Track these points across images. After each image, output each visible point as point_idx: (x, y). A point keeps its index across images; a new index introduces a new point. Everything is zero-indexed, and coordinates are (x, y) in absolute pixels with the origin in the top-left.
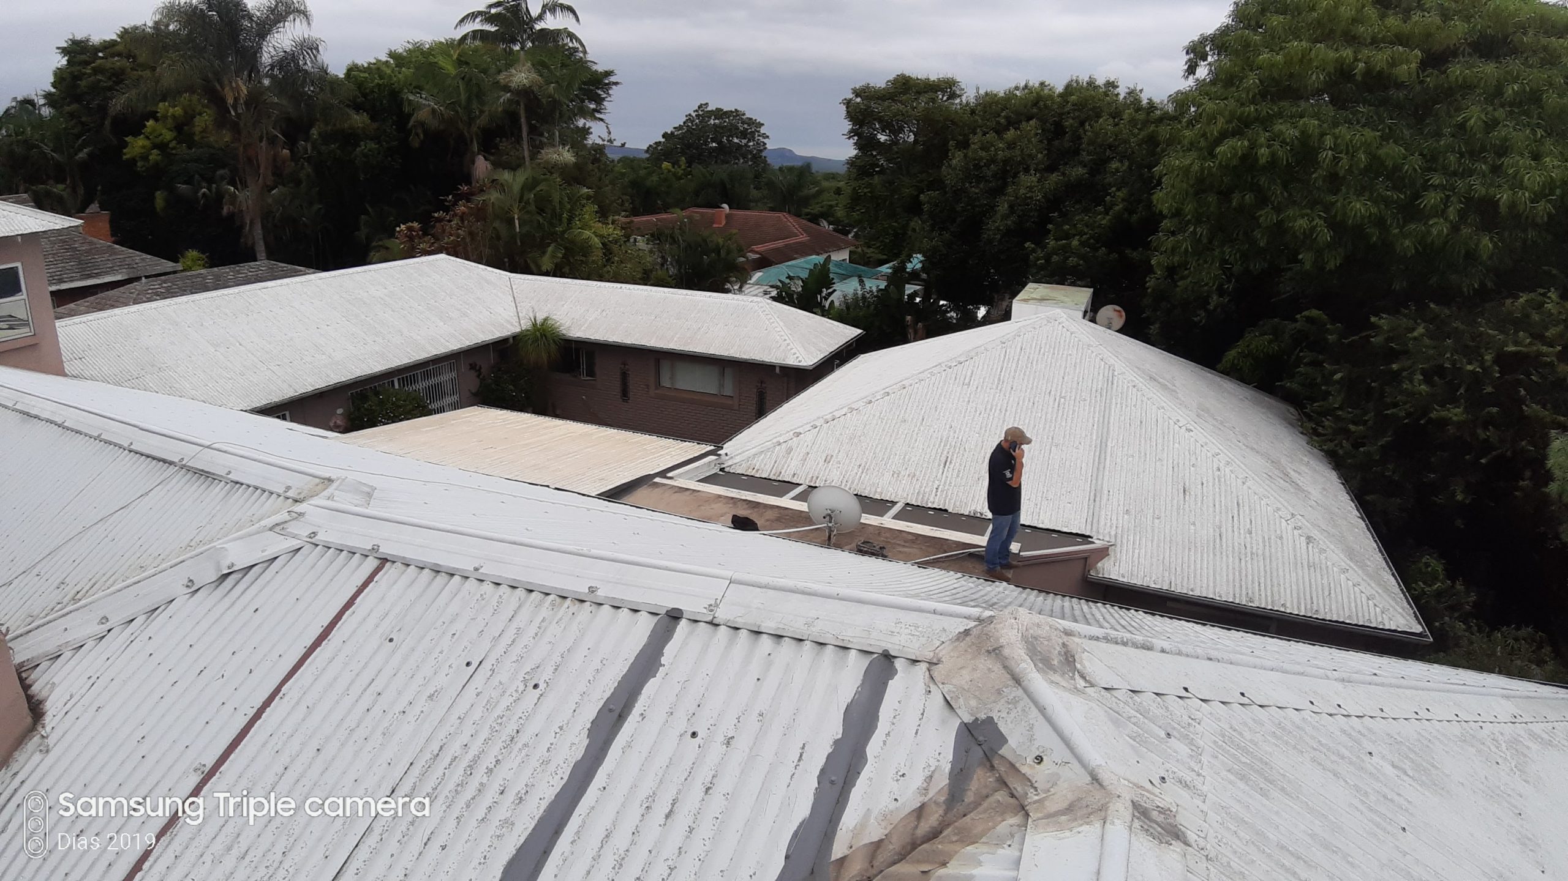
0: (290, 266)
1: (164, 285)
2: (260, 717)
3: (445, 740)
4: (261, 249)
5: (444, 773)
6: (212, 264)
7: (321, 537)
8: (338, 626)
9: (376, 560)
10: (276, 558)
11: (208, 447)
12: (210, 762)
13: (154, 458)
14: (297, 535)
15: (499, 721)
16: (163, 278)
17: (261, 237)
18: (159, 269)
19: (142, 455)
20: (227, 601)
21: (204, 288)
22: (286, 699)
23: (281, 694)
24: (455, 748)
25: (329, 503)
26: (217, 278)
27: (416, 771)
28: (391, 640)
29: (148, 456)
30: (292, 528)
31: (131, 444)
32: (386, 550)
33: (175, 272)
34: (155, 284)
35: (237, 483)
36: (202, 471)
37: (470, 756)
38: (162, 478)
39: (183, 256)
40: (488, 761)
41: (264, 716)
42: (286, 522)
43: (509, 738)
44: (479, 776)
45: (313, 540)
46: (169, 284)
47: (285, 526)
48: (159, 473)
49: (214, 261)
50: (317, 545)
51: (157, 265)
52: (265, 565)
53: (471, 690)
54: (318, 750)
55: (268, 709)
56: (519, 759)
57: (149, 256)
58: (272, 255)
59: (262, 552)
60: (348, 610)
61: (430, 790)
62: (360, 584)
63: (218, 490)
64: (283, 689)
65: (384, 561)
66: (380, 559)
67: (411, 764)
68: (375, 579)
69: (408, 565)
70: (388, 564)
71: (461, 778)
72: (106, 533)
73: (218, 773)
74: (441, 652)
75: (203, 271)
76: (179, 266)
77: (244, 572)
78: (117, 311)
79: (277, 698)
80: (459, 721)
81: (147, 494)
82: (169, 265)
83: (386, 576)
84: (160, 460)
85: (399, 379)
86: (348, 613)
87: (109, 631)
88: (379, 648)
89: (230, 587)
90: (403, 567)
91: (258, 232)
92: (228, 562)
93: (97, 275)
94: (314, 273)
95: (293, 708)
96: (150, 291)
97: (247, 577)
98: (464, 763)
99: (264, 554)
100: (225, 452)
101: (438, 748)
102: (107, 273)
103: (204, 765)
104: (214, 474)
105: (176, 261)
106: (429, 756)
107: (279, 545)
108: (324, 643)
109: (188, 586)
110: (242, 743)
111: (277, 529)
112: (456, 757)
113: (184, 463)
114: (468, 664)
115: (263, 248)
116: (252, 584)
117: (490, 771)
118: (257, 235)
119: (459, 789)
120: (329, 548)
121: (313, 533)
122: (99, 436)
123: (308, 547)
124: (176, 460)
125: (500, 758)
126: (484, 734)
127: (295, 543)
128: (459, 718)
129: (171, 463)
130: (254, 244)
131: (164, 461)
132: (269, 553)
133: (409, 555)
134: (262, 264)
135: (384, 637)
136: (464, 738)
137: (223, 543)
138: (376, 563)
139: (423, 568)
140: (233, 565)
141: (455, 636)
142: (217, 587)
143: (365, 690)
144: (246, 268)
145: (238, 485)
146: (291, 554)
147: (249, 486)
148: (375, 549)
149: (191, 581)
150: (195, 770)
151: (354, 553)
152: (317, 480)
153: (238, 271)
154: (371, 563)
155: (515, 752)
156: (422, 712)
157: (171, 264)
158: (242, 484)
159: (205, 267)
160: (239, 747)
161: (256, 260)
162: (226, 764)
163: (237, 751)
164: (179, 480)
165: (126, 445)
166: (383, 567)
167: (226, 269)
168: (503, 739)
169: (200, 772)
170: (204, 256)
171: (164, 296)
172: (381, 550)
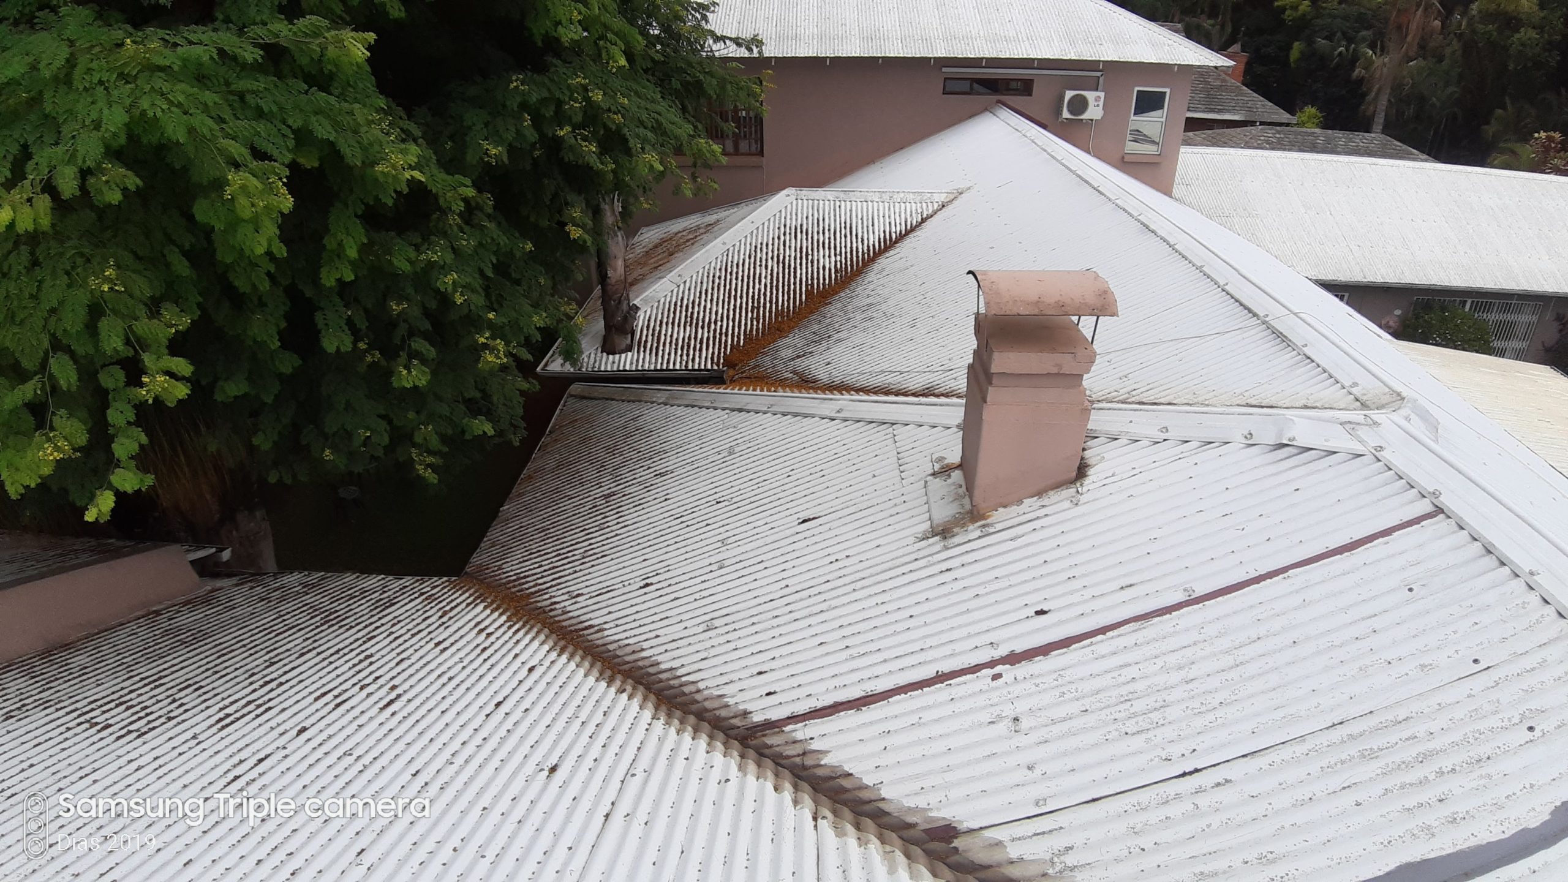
0: (1405, 147)
1: (1278, 136)
2: (1258, 583)
3: (1414, 714)
4: (1379, 120)
5: (1397, 743)
6: (1326, 125)
7: (1385, 455)
8: (1366, 546)
9: (1431, 505)
10: (1335, 453)
11: (1295, 314)
12: (1200, 591)
13: (1241, 304)
14: (1364, 441)
15: (1477, 735)
16: (1278, 128)
17: (1384, 108)
18: (1275, 118)
19: (1233, 298)
20: (1273, 469)
21: (1313, 148)
22: (1289, 581)
23: (1286, 575)
24: (1420, 728)
25: (1404, 423)
26: (1328, 141)
27: (1372, 722)
28: (1410, 590)
29: (1237, 301)
30: (1363, 432)
31: (1227, 284)
32: (1445, 500)
33: (1288, 125)
34: (1270, 132)
35: (1309, 358)
36: (1281, 333)
37: (1431, 746)
38: (1240, 326)
39: (1301, 109)
40: (1447, 764)
41: (1263, 583)
42: (1359, 424)
43: (1476, 757)
44: (1428, 770)
45: (1377, 454)
46: (1282, 136)
47: (1357, 427)
48: (1241, 320)
49: (1330, 122)
50: (1379, 460)
51: (1276, 114)
52: (1325, 453)
53: (1466, 686)
54: (1295, 642)
55: (1269, 580)
56: (1474, 784)
57: (1271, 104)
58: (1387, 130)
59: (1326, 440)
60: (1382, 537)
61: (1376, 748)
62: (1405, 520)
63: (1288, 356)
64: (1290, 571)
65: (1439, 510)
66: (1437, 507)
67: (1371, 712)
68: (1423, 523)
69: (1462, 528)
70: (1442, 516)
71: (1410, 759)
72: (1177, 352)
73: (1201, 605)
74: (1455, 632)
75: (1318, 130)
76: (1294, 120)
77: (1301, 450)
78: (1232, 151)
79: (1281, 576)
80: (1438, 707)
81: (1224, 333)
82: (1284, 116)
83: (1435, 527)
84: (1246, 308)
85: (1473, 302)
86: (1381, 540)
87: (1165, 440)
88: (1394, 590)
89: (1283, 456)
90: (1456, 528)
91: (1383, 102)
92: (1290, 435)
93: (1219, 111)
94: (1426, 161)
95: (1292, 592)
96: (1262, 138)
97: (1301, 455)
98: (1421, 748)
99: (1326, 444)
100: (1309, 325)
101: (1405, 717)
102: (1228, 111)
103: (1194, 591)
104: (1290, 341)
105: (1292, 113)
106: (1391, 717)
107: (1343, 442)
108: (1346, 554)
109: (1246, 437)
110: (1233, 594)
111: (1348, 426)
112: (1416, 737)
113: (1267, 319)
114: (1476, 661)
115: (1382, 121)
116: (1305, 464)
117: (1441, 773)
118: (1380, 106)
119: (1403, 766)
120: (1391, 469)
121: (1381, 447)
122: (1202, 267)
123: (1369, 458)
124: (1261, 314)
125: (1457, 768)
126: (1456, 736)
127: (1359, 448)
128: (1439, 704)
129: (1255, 315)
130: (1374, 115)
131: (1250, 311)
132: (1331, 445)
133: (1468, 518)
134: (1376, 137)
135: (1406, 583)
136: (1434, 727)
137: (1296, 416)
138: (1430, 508)
139: (1476, 540)
140: (1294, 439)
141: (1476, 627)
142: (1271, 451)
143: (1363, 619)
144: (1359, 138)
145: (1309, 360)
146: (1351, 456)
147: (1319, 366)
148: (1436, 494)
149: (1251, 434)
150: (1185, 590)
151: (1413, 487)
152: (1387, 390)
153: (1351, 139)
154: (1425, 507)
155: (1475, 775)
156: (1407, 674)
157: (1288, 116)
158: (1313, 361)
159: (1317, 126)
160: (1229, 596)
161: (1368, 131)
162: (1213, 601)
163: (1226, 597)
164: (1257, 333)
165: (1222, 284)
166: (1435, 516)
167: (1339, 134)
168: (1470, 754)
169: (1188, 594)
170: (1320, 115)
171: (1273, 148)
172: (1441, 498)
